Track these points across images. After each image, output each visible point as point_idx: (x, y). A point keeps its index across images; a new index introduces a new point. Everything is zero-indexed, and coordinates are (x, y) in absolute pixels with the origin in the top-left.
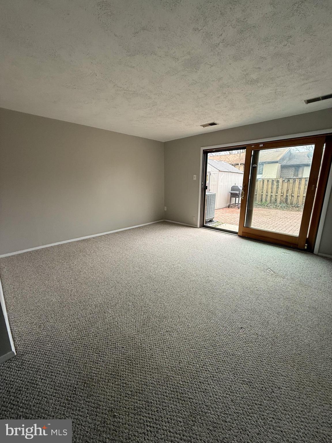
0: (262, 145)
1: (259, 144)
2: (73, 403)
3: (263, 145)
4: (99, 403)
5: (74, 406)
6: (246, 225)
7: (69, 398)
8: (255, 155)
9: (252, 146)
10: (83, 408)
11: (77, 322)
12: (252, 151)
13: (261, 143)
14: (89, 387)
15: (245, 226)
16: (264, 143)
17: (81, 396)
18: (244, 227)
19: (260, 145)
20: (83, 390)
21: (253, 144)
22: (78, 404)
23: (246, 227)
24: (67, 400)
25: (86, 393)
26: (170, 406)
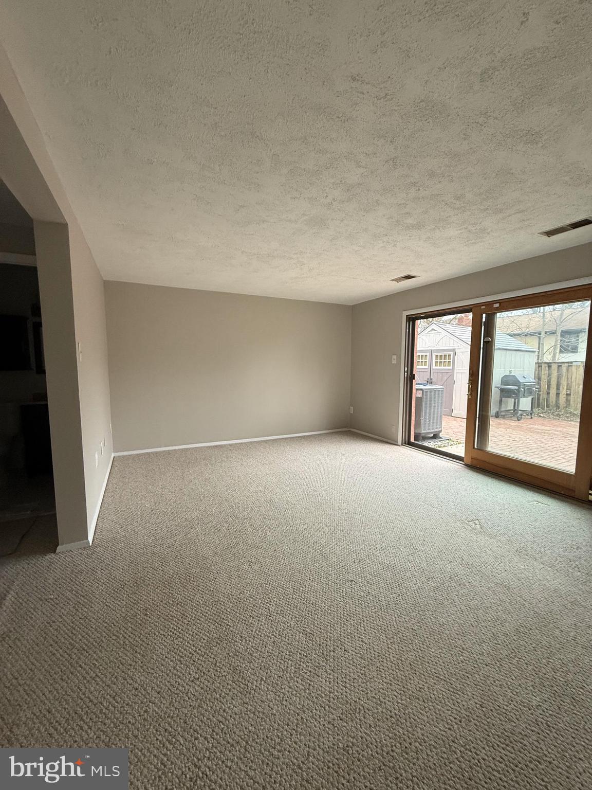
0: (497, 305)
1: (493, 302)
2: (118, 595)
3: (500, 305)
4: (139, 601)
5: (117, 596)
6: (479, 446)
7: (116, 590)
8: (488, 322)
9: (483, 307)
10: (123, 600)
11: (159, 530)
12: (482, 315)
13: (496, 302)
14: (138, 587)
15: (476, 447)
16: (501, 301)
17: (127, 592)
18: (474, 448)
19: (494, 305)
20: (131, 587)
21: (483, 304)
22: (121, 597)
23: (477, 449)
24: (114, 590)
25: (132, 591)
26: (203, 624)
